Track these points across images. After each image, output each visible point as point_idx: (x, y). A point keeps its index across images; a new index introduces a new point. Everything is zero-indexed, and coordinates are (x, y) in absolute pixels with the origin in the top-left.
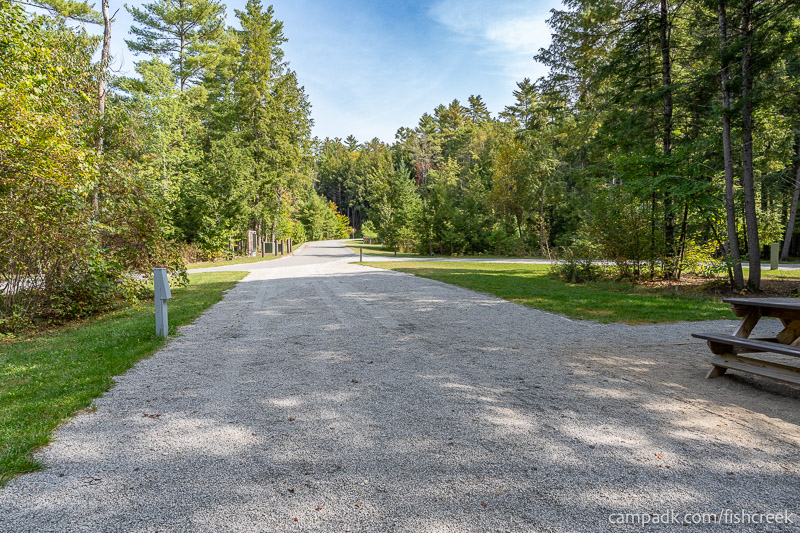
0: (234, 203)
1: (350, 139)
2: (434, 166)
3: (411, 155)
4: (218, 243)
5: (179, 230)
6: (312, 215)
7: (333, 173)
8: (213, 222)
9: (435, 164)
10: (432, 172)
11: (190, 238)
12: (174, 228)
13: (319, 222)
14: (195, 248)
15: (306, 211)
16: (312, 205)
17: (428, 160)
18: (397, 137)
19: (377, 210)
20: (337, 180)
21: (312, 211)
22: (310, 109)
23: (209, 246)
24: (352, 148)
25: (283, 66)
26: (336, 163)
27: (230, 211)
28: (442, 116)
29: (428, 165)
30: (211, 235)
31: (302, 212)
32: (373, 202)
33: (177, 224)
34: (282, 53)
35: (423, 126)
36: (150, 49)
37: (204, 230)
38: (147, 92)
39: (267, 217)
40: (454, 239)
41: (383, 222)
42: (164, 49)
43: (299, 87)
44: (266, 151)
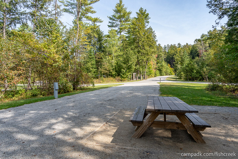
0: (130, 65)
1: (179, 44)
2: (206, 51)
3: (197, 48)
4: (125, 76)
5: (116, 73)
6: (162, 68)
7: (172, 55)
8: (124, 71)
9: (206, 50)
10: (205, 53)
11: (119, 75)
12: (115, 72)
13: (164, 70)
14: (119, 78)
15: (160, 67)
16: (162, 65)
17: (203, 49)
18: (195, 42)
19: (176, 66)
20: (173, 57)
21: (162, 67)
22: (156, 37)
23: (123, 77)
24: (179, 47)
25: (147, 26)
26: (173, 52)
27: (129, 68)
28: (210, 34)
29: (204, 51)
30: (124, 74)
31: (159, 67)
32: (175, 64)
33: (116, 71)
34: (149, 22)
35: (202, 38)
36: (113, 26)
37: (122, 73)
38: (110, 38)
39: (141, 69)
40: (195, 75)
41: (178, 70)
42: (116, 26)
43: (153, 31)
44: (141, 51)
